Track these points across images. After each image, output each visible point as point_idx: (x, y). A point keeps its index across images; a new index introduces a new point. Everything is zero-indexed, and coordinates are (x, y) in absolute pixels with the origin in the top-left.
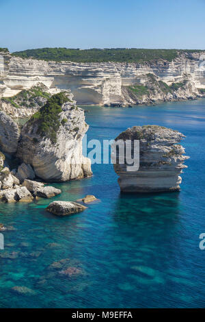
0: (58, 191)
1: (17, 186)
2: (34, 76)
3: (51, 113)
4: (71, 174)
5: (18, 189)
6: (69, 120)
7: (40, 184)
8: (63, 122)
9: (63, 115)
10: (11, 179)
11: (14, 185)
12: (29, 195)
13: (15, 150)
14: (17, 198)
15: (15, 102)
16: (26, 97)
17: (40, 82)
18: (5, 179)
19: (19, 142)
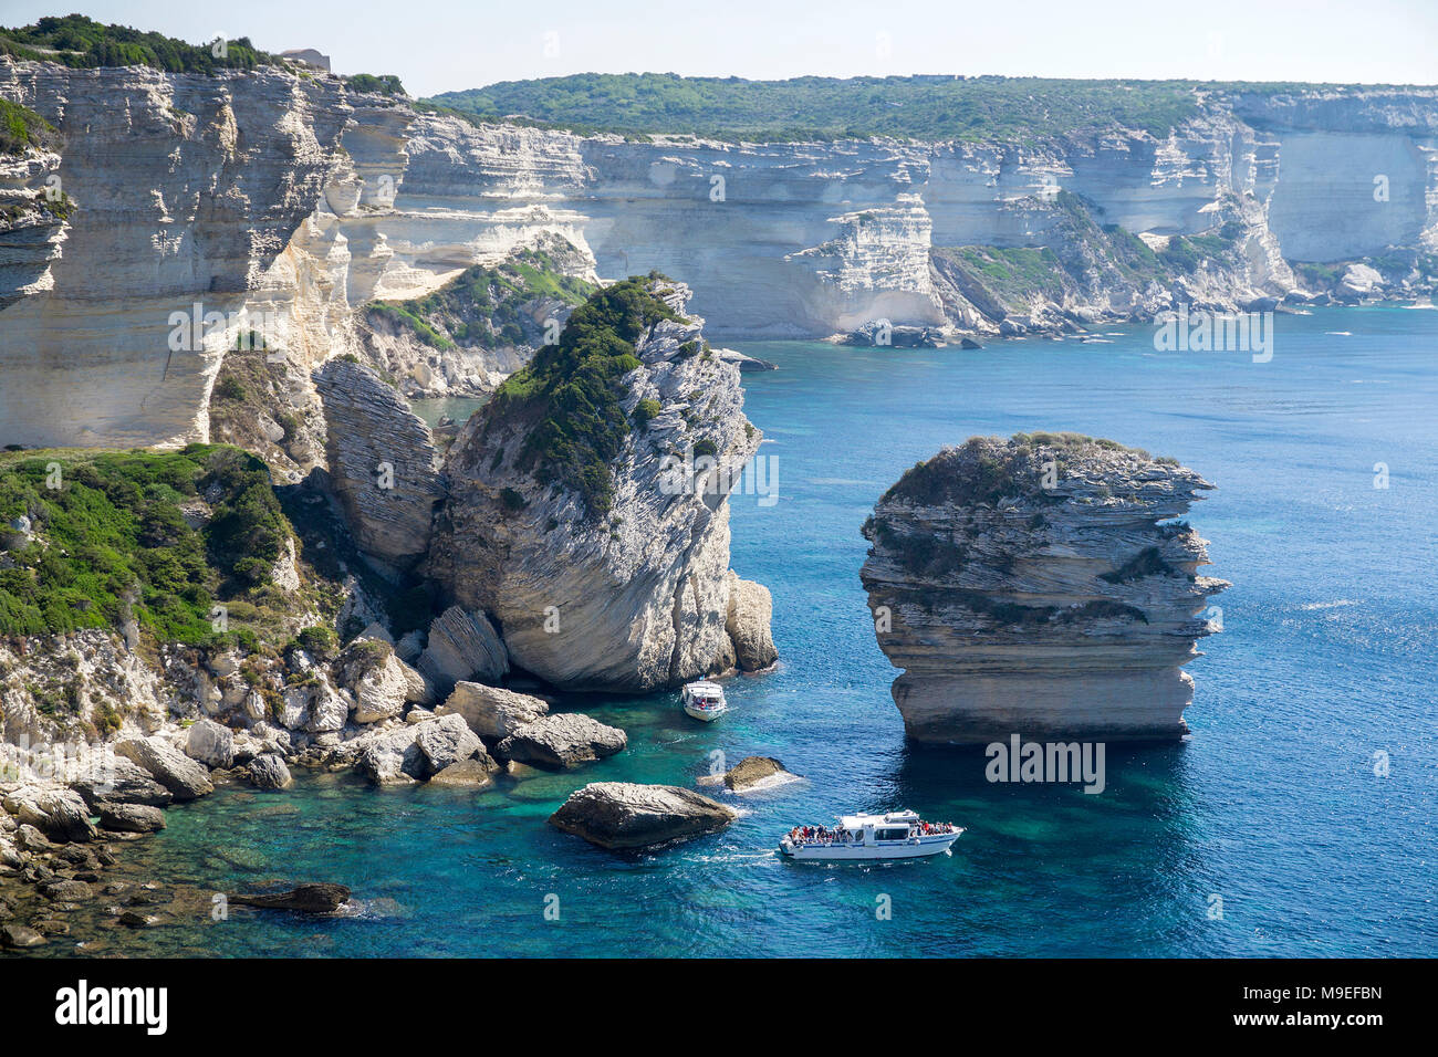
0: (610, 735)
1: (419, 712)
2: (523, 203)
3: (586, 374)
4: (676, 656)
5: (427, 727)
6: (673, 407)
7: (529, 704)
8: (642, 417)
9: (642, 384)
10: (394, 680)
11: (408, 706)
12: (475, 755)
13: (417, 546)
14: (420, 765)
15: (434, 323)
16: (483, 302)
17: (552, 230)
18: (367, 681)
19: (438, 506)
